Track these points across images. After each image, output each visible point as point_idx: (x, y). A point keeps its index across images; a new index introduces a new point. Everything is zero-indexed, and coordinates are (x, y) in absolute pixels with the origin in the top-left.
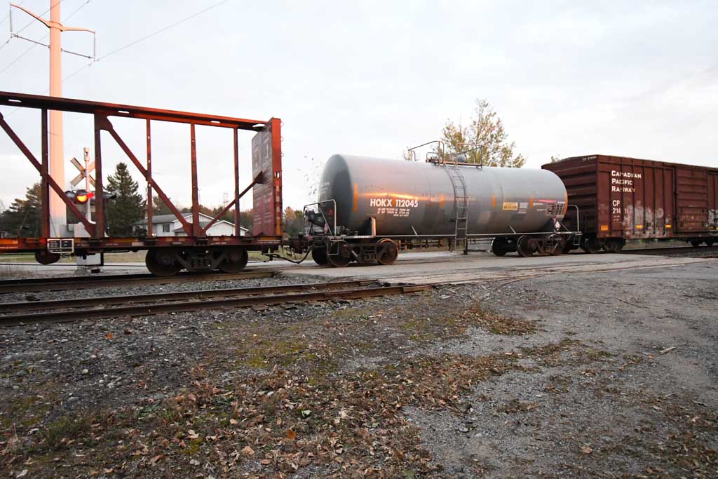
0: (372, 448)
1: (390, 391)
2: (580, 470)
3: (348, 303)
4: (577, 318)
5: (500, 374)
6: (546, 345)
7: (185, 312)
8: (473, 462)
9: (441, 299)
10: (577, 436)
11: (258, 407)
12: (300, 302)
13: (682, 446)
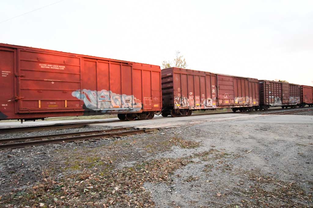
0: (129, 203)
1: (138, 176)
2: (216, 203)
3: (120, 138)
4: (215, 140)
5: (185, 165)
6: (203, 152)
7: (40, 145)
8: (173, 205)
9: (161, 134)
10: (215, 189)
11: (76, 189)
12: (98, 138)
13: (255, 190)
